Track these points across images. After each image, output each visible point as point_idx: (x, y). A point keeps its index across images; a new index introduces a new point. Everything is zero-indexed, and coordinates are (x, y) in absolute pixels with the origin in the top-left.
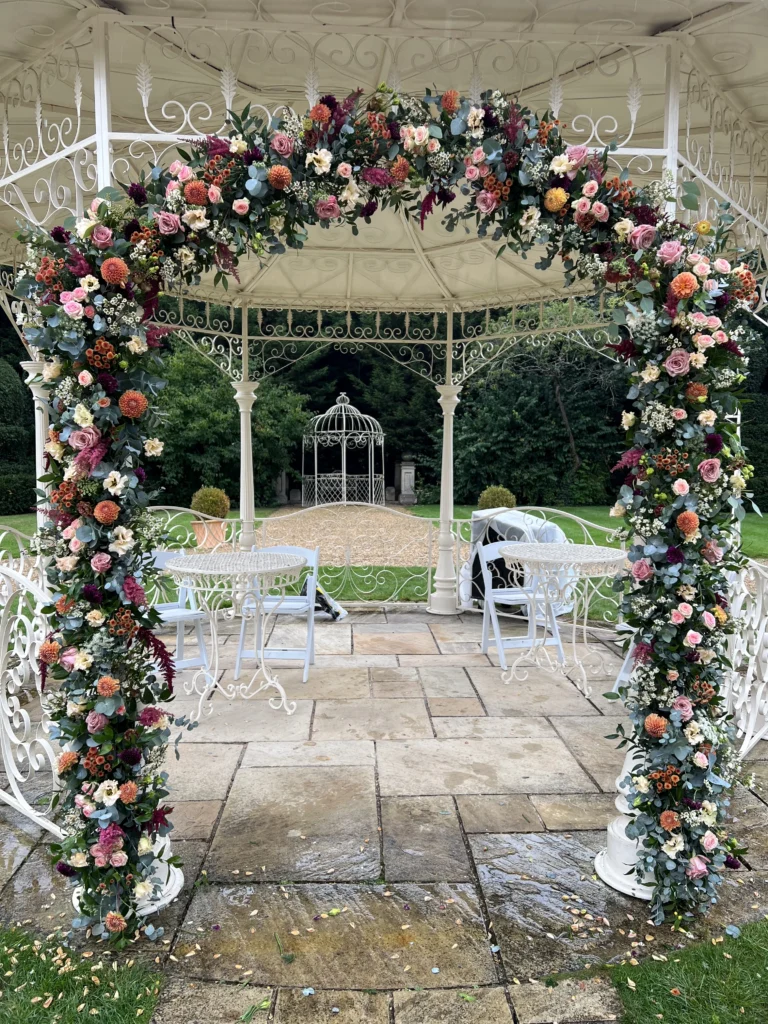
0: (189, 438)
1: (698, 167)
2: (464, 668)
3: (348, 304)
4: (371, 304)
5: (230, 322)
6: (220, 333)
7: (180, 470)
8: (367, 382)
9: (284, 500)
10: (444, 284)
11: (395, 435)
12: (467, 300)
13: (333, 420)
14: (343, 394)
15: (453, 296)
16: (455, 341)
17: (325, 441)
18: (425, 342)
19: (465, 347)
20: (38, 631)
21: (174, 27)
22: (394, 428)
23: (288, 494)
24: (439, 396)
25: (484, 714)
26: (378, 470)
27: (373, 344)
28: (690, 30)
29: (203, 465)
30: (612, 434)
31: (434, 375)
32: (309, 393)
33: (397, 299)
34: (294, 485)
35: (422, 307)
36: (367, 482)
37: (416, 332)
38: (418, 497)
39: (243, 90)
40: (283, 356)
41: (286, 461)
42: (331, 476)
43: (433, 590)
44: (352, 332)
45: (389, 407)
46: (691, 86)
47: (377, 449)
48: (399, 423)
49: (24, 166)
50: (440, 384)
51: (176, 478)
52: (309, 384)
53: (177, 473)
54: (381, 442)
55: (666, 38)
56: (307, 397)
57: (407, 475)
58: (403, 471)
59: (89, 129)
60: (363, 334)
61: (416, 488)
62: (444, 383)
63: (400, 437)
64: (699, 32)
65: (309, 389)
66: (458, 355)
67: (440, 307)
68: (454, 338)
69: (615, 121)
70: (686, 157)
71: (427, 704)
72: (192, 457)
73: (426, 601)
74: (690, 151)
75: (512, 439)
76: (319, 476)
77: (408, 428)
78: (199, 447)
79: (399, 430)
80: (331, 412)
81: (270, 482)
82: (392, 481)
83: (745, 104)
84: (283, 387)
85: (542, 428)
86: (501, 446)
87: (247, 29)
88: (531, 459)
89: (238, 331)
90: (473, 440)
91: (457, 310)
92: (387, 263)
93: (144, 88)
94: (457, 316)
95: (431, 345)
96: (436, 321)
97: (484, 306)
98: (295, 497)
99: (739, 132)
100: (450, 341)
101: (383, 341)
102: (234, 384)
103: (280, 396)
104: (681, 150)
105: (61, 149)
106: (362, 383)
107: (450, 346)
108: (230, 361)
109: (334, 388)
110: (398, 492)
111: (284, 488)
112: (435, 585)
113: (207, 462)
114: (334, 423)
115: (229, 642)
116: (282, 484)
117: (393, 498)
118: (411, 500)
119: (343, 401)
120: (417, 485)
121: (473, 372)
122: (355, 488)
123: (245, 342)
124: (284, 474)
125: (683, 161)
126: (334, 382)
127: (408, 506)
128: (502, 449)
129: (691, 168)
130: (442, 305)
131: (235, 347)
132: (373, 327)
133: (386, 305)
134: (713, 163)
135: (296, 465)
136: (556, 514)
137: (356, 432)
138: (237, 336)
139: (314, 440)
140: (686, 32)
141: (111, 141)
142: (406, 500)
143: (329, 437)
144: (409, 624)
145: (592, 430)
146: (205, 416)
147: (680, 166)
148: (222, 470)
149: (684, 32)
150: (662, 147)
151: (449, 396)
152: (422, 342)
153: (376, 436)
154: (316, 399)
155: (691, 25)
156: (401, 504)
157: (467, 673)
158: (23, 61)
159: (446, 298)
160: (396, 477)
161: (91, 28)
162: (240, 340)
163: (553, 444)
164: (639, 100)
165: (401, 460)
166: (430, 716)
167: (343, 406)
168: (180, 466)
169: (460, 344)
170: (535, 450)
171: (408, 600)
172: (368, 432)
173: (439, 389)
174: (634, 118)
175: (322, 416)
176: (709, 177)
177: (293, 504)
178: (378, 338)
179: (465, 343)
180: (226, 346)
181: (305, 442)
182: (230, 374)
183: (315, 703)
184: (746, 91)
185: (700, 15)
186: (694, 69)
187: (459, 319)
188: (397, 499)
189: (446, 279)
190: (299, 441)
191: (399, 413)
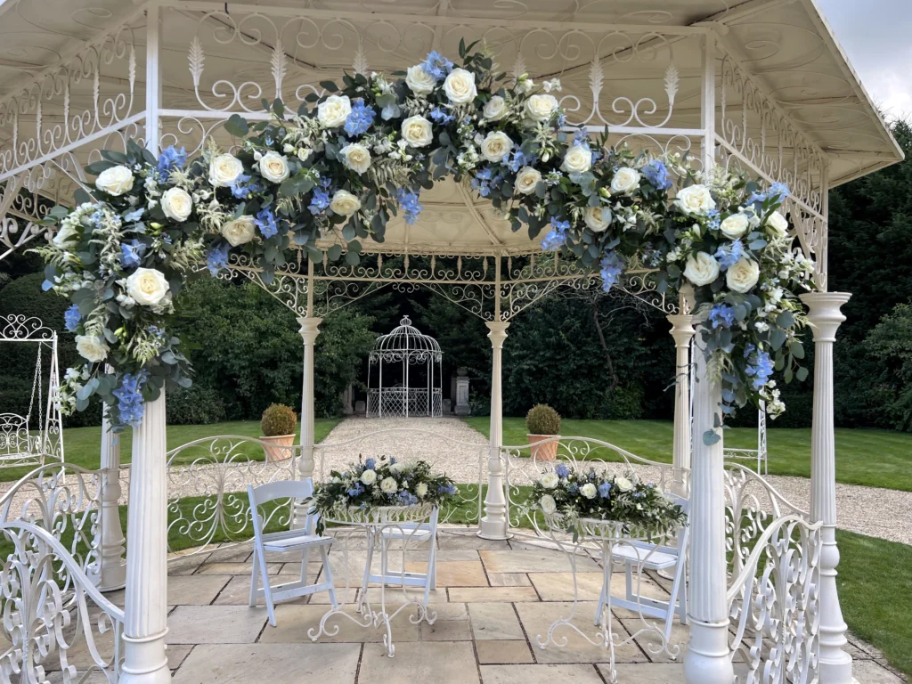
0: (263, 355)
1: (733, 145)
2: (512, 603)
3: (406, 249)
4: (426, 249)
5: (297, 264)
6: (288, 274)
7: (254, 384)
8: (427, 307)
9: (349, 410)
10: (493, 233)
11: (451, 353)
12: (515, 246)
13: (398, 339)
14: (406, 317)
15: (501, 242)
16: (503, 282)
17: (389, 359)
18: (477, 283)
19: (512, 288)
20: (93, 564)
21: (227, 12)
22: (451, 347)
23: (354, 405)
24: (489, 330)
25: (532, 661)
26: (437, 385)
27: (428, 284)
28: (724, 21)
29: (274, 378)
30: (646, 354)
31: (484, 311)
32: (375, 315)
33: (450, 244)
34: (360, 396)
35: (473, 251)
36: (426, 394)
37: (468, 274)
38: (472, 409)
39: (300, 68)
40: (345, 295)
41: (353, 375)
42: (394, 390)
43: (484, 514)
44: (409, 273)
45: (445, 328)
46: (725, 70)
47: (436, 364)
48: (456, 342)
49: (81, 137)
50: (489, 320)
51: (250, 391)
52: (376, 308)
53: (251, 386)
54: (439, 359)
55: (700, 29)
56: (372, 319)
57: (462, 387)
58: (458, 385)
59: (140, 105)
60: (420, 275)
61: (470, 400)
62: (493, 319)
63: (456, 354)
64: (731, 23)
65: (375, 312)
66: (506, 295)
67: (490, 252)
68: (502, 280)
69: (654, 104)
70: (722, 136)
71: (475, 648)
72: (265, 371)
73: (477, 523)
74: (726, 131)
75: (558, 357)
76: (383, 390)
77: (463, 347)
78: (273, 364)
79: (455, 349)
80: (394, 332)
81: (338, 396)
82: (448, 393)
83: (772, 86)
84: (351, 310)
85: (584, 348)
86: (547, 363)
87: (298, 16)
88: (575, 375)
89: (304, 272)
90: (522, 358)
91: (505, 254)
92: (441, 214)
93: (195, 68)
94: (504, 261)
95: (481, 285)
96: (485, 264)
97: (529, 251)
98: (360, 406)
99: (767, 111)
100: (498, 282)
101: (437, 281)
102: (299, 320)
103: (349, 319)
104: (718, 130)
105: (115, 122)
106: (421, 307)
107: (498, 287)
108: (296, 298)
109: (397, 312)
110: (454, 403)
111: (350, 400)
112: (485, 509)
113: (280, 376)
114: (398, 342)
115: (283, 572)
116: (347, 396)
117: (449, 409)
118: (465, 411)
119: (406, 322)
120: (470, 398)
121: (519, 310)
122: (415, 400)
123: (311, 282)
124: (350, 387)
125: (720, 140)
126: (398, 306)
127: (462, 417)
128: (548, 366)
129: (728, 146)
130: (491, 250)
131: (301, 285)
132: (429, 269)
133: (441, 249)
134: (747, 140)
135: (362, 378)
136: (599, 445)
137: (417, 350)
138: (303, 277)
139: (378, 357)
140: (720, 22)
141: (160, 117)
142: (461, 411)
143: (391, 355)
144: (459, 551)
145: (629, 351)
146: (278, 335)
147: (717, 144)
148: (292, 384)
149: (718, 24)
150: (699, 128)
151: (498, 332)
152: (473, 283)
153: (436, 354)
154: (381, 321)
155: (727, 15)
156: (455, 415)
157: (515, 609)
158: (85, 40)
159: (495, 245)
160: (452, 389)
161: (146, 11)
162: (306, 280)
163: (594, 361)
164: (676, 84)
165: (456, 375)
166: (478, 664)
167: (406, 326)
168: (254, 380)
169: (508, 285)
170: (579, 367)
171: (460, 522)
172: (428, 350)
173: (488, 324)
174: (672, 100)
175: (388, 336)
176: (743, 153)
177: (358, 414)
178: (433, 279)
179: (512, 285)
180: (294, 284)
181: (371, 358)
182: (296, 311)
183: (362, 646)
184: (773, 75)
185: (735, 6)
186: (727, 55)
187: (507, 262)
188: (453, 410)
189: (494, 229)
190: (365, 358)
191: (454, 333)
